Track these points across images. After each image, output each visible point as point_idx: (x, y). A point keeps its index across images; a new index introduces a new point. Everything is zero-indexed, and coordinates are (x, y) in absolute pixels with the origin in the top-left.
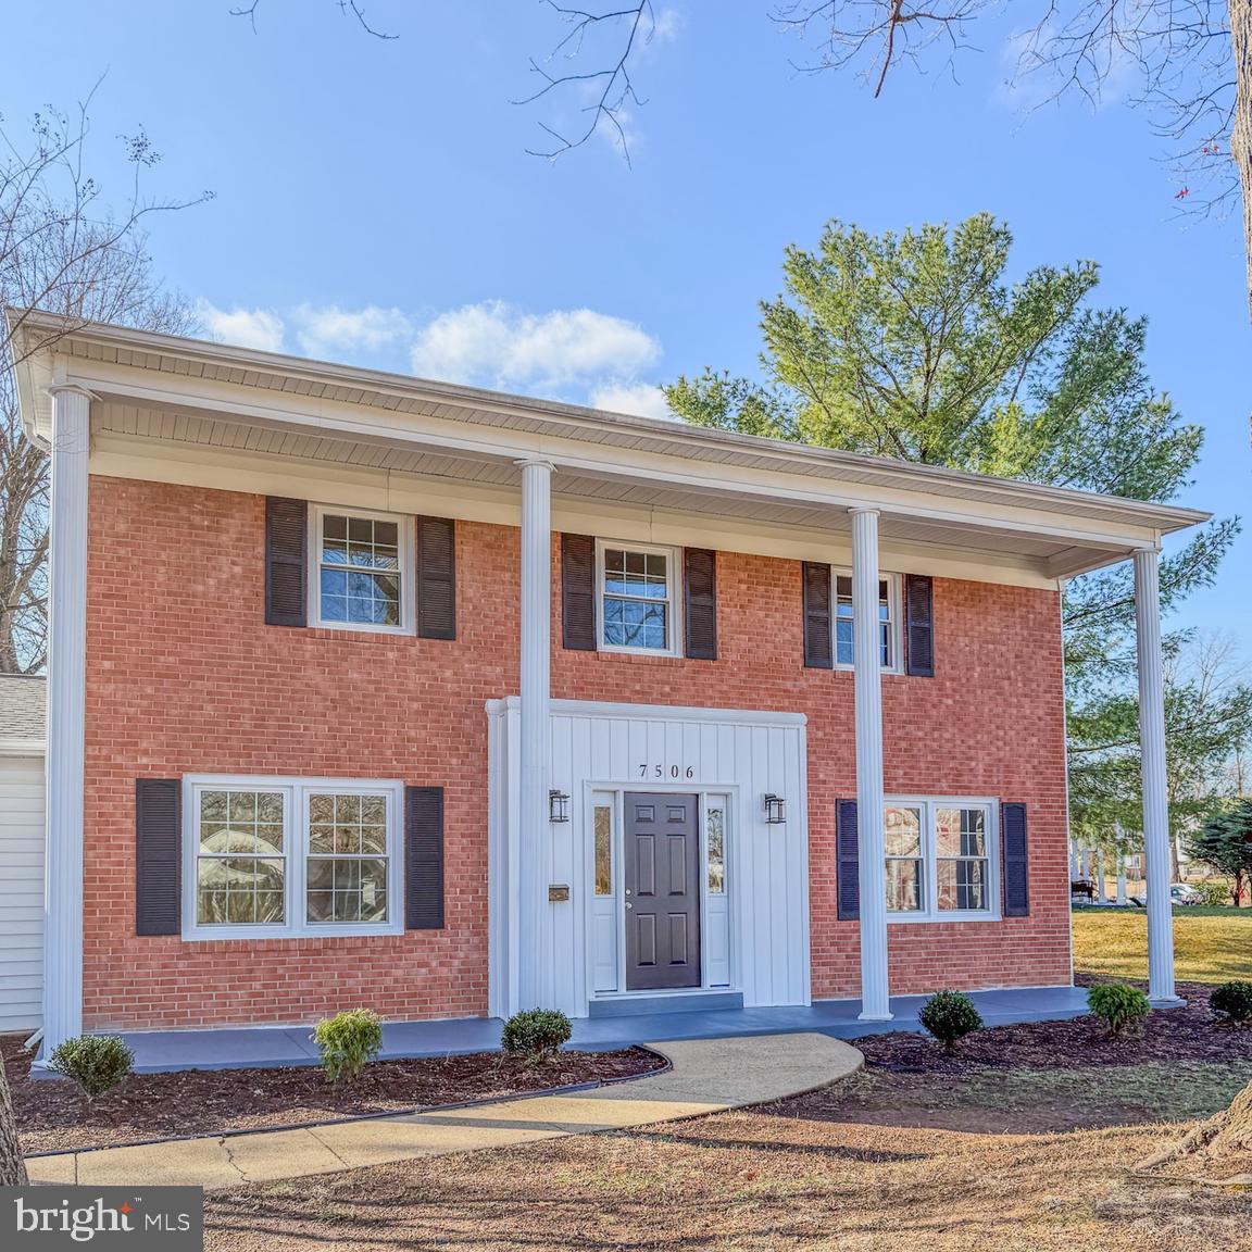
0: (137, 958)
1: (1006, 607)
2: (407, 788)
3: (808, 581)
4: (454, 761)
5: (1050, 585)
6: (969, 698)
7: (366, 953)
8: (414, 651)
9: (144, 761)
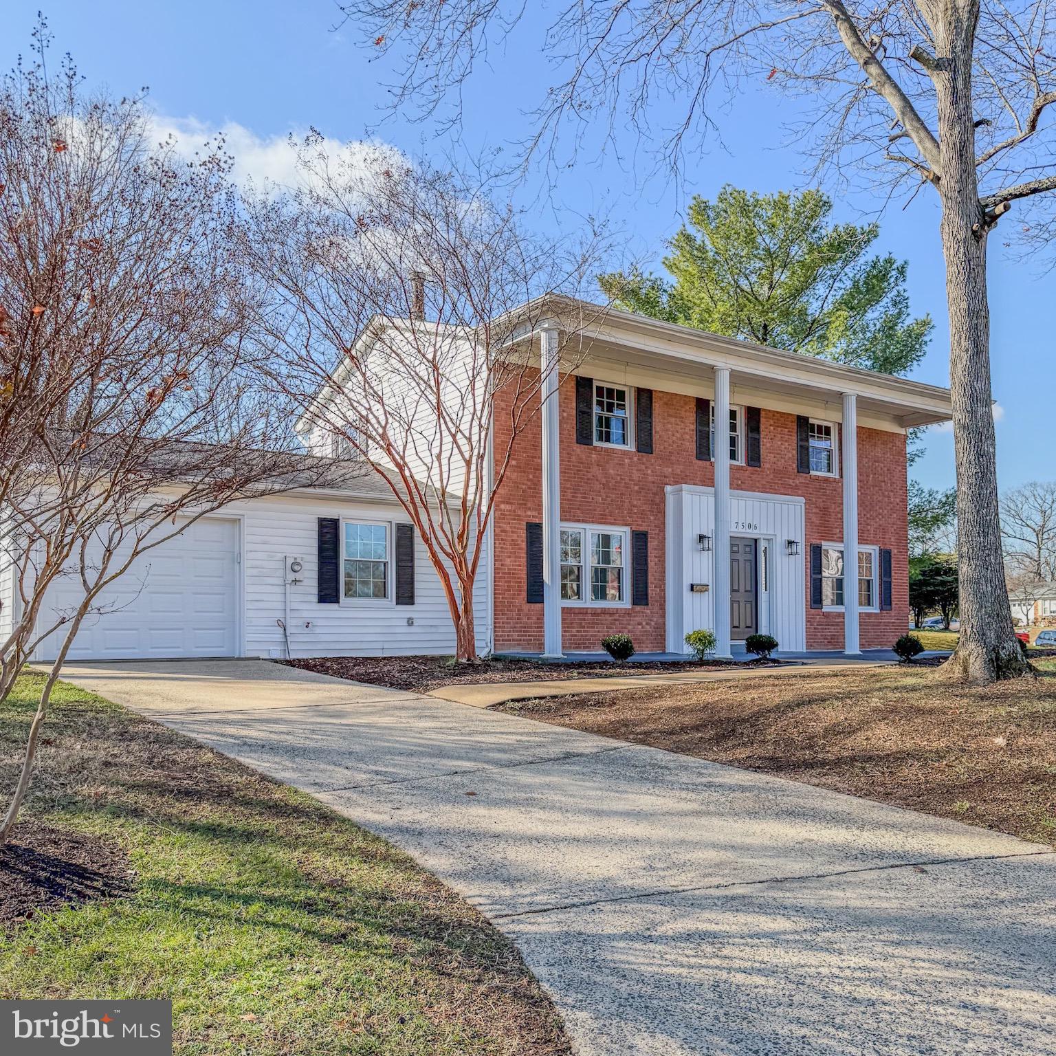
0: (527, 615)
1: (884, 443)
2: (633, 532)
3: (799, 426)
4: (652, 518)
5: (902, 431)
6: (868, 492)
7: (616, 617)
8: (635, 459)
9: (529, 513)
